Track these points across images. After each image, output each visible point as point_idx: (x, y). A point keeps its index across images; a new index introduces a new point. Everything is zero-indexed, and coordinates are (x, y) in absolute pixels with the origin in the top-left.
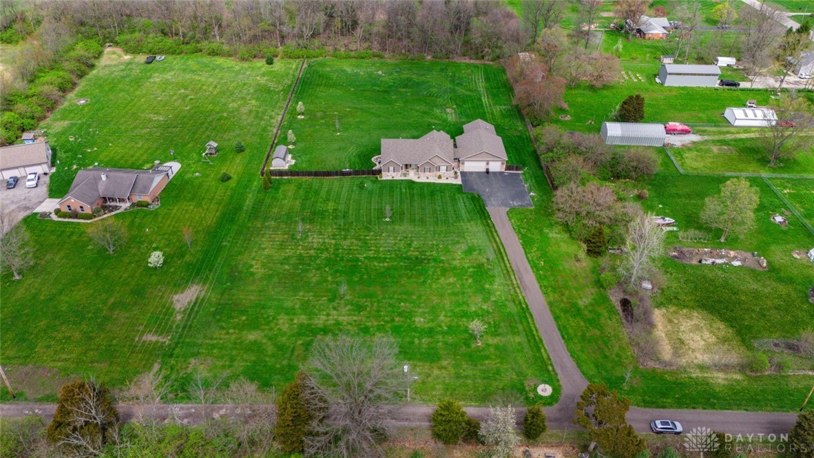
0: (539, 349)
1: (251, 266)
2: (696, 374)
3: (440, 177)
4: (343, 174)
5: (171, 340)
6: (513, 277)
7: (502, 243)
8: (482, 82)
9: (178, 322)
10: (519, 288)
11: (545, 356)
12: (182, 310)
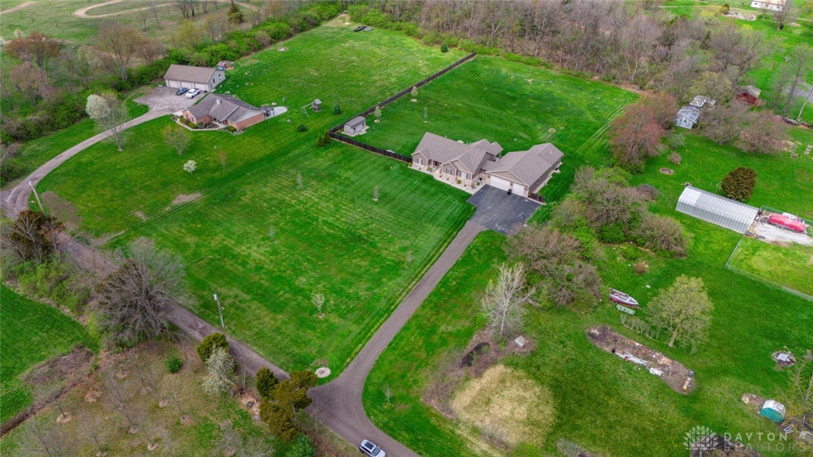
0: (358, 343)
1: (245, 195)
2: (462, 432)
3: (459, 182)
4: (385, 153)
5: (147, 220)
6: (414, 282)
7: (441, 254)
8: (622, 114)
9: (163, 212)
10: (408, 293)
11: (356, 350)
12: (174, 205)
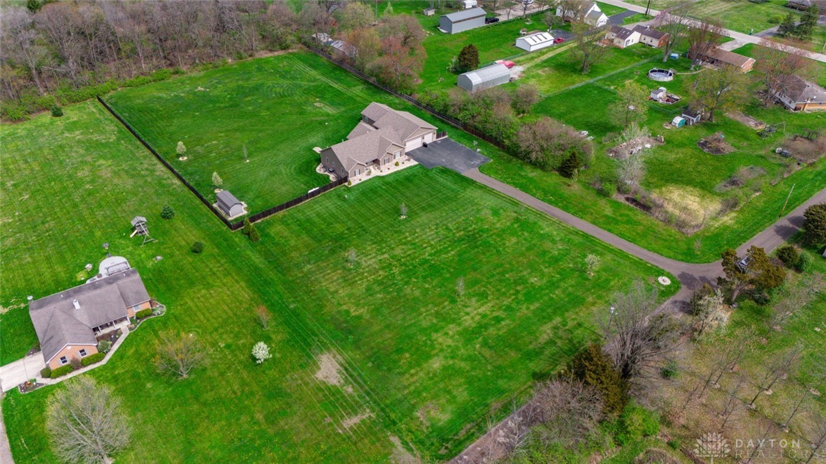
0: (628, 257)
1: (347, 312)
3: (397, 164)
4: (313, 195)
5: (373, 411)
6: (548, 217)
9: (355, 394)
10: (561, 222)
11: (638, 260)
12: (342, 381)
